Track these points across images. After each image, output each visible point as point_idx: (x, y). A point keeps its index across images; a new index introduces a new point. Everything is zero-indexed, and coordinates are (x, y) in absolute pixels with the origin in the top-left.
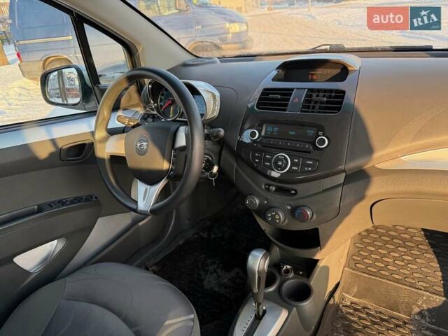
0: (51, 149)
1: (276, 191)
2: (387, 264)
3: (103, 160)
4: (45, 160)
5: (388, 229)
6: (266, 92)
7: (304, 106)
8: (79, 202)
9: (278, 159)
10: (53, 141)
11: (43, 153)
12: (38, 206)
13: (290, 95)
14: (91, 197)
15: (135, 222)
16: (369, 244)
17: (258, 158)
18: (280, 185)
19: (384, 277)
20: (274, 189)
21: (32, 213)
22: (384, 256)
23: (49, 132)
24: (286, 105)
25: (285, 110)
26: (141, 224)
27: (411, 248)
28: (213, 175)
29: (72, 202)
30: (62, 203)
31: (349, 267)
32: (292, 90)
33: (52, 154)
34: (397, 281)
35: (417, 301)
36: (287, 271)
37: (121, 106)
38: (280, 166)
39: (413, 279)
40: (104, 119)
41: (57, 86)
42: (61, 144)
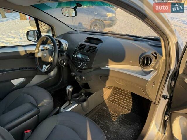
0: (25, 53)
1: (79, 71)
2: (119, 100)
3: (36, 58)
4: (23, 56)
5: (122, 90)
6: (81, 45)
7: (87, 50)
8: (31, 69)
9: (79, 63)
10: (26, 51)
11: (23, 54)
12: (20, 68)
13: (85, 46)
14: (35, 68)
15: (48, 78)
16: (115, 94)
17: (75, 62)
18: (79, 70)
19: (117, 104)
20: (78, 71)
21: (18, 70)
22: (119, 98)
23: (25, 49)
24: (84, 49)
25: (83, 50)
26: (50, 79)
27: (126, 96)
28: (64, 65)
29: (29, 69)
30: (26, 68)
31: (108, 100)
32: (86, 45)
33: (25, 55)
34: (120, 105)
35: (123, 111)
36: (83, 95)
37: (48, 43)
38: (79, 65)
39: (124, 105)
40: (38, 47)
41: (33, 34)
42: (27, 52)
